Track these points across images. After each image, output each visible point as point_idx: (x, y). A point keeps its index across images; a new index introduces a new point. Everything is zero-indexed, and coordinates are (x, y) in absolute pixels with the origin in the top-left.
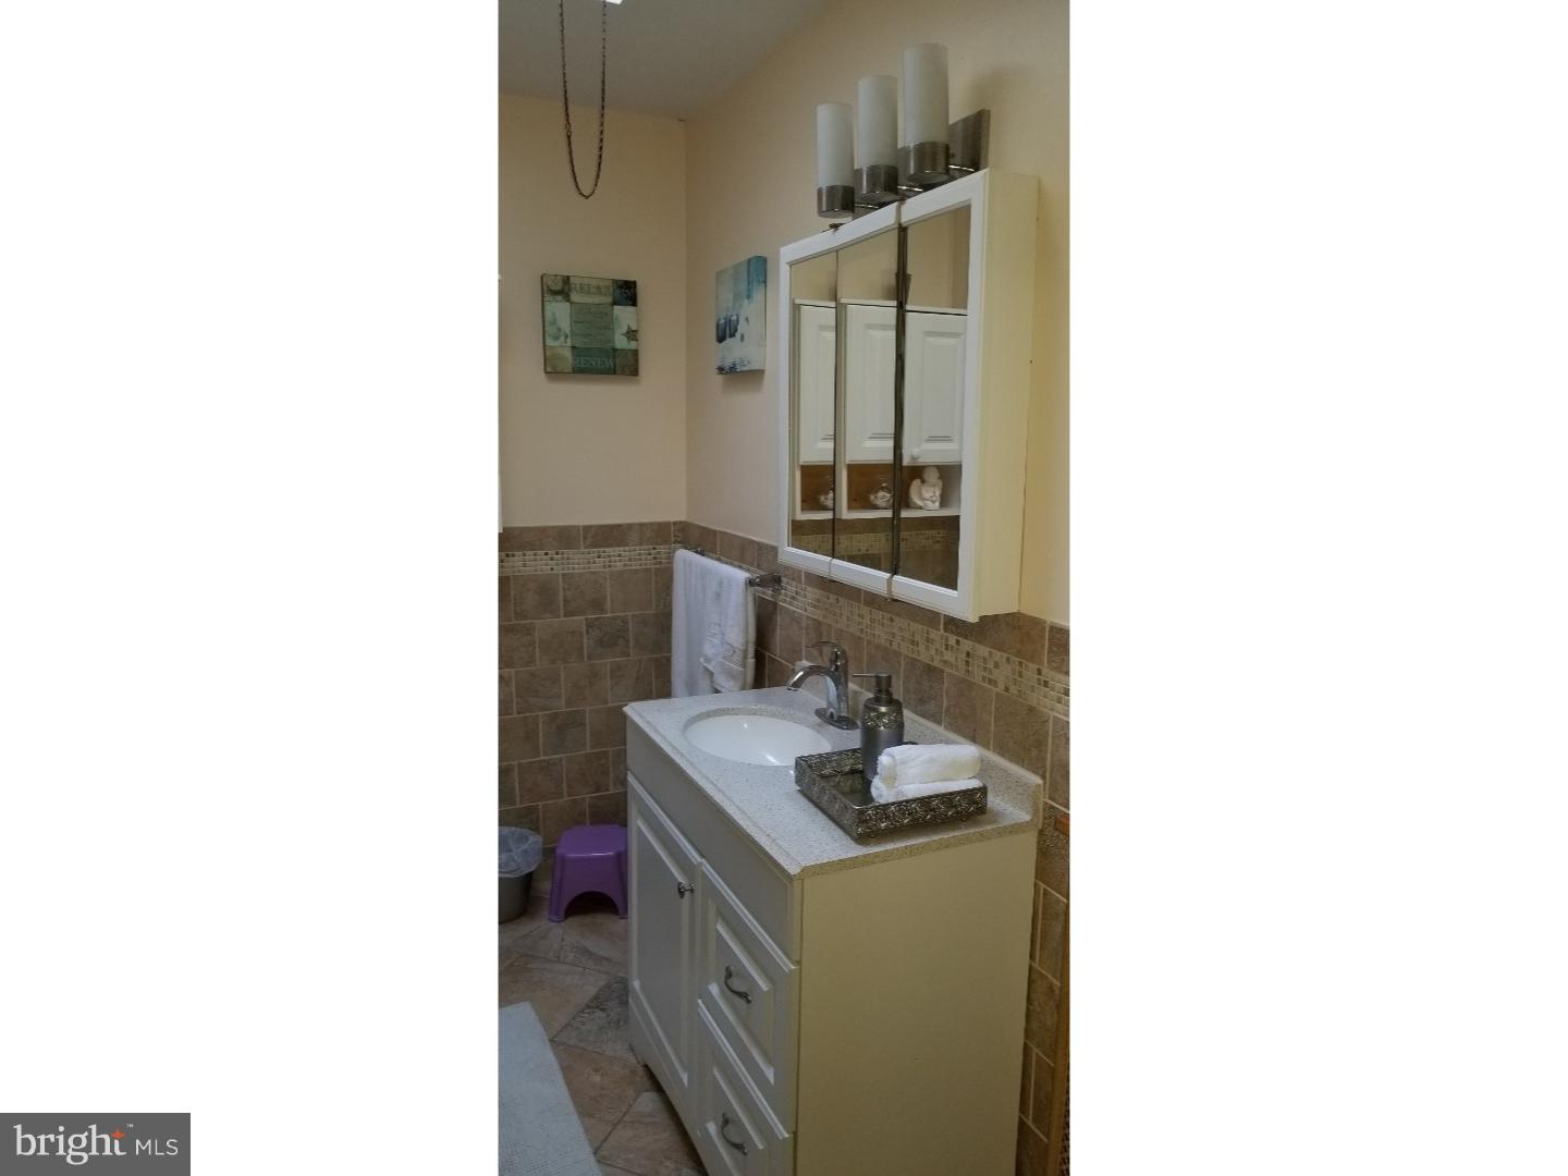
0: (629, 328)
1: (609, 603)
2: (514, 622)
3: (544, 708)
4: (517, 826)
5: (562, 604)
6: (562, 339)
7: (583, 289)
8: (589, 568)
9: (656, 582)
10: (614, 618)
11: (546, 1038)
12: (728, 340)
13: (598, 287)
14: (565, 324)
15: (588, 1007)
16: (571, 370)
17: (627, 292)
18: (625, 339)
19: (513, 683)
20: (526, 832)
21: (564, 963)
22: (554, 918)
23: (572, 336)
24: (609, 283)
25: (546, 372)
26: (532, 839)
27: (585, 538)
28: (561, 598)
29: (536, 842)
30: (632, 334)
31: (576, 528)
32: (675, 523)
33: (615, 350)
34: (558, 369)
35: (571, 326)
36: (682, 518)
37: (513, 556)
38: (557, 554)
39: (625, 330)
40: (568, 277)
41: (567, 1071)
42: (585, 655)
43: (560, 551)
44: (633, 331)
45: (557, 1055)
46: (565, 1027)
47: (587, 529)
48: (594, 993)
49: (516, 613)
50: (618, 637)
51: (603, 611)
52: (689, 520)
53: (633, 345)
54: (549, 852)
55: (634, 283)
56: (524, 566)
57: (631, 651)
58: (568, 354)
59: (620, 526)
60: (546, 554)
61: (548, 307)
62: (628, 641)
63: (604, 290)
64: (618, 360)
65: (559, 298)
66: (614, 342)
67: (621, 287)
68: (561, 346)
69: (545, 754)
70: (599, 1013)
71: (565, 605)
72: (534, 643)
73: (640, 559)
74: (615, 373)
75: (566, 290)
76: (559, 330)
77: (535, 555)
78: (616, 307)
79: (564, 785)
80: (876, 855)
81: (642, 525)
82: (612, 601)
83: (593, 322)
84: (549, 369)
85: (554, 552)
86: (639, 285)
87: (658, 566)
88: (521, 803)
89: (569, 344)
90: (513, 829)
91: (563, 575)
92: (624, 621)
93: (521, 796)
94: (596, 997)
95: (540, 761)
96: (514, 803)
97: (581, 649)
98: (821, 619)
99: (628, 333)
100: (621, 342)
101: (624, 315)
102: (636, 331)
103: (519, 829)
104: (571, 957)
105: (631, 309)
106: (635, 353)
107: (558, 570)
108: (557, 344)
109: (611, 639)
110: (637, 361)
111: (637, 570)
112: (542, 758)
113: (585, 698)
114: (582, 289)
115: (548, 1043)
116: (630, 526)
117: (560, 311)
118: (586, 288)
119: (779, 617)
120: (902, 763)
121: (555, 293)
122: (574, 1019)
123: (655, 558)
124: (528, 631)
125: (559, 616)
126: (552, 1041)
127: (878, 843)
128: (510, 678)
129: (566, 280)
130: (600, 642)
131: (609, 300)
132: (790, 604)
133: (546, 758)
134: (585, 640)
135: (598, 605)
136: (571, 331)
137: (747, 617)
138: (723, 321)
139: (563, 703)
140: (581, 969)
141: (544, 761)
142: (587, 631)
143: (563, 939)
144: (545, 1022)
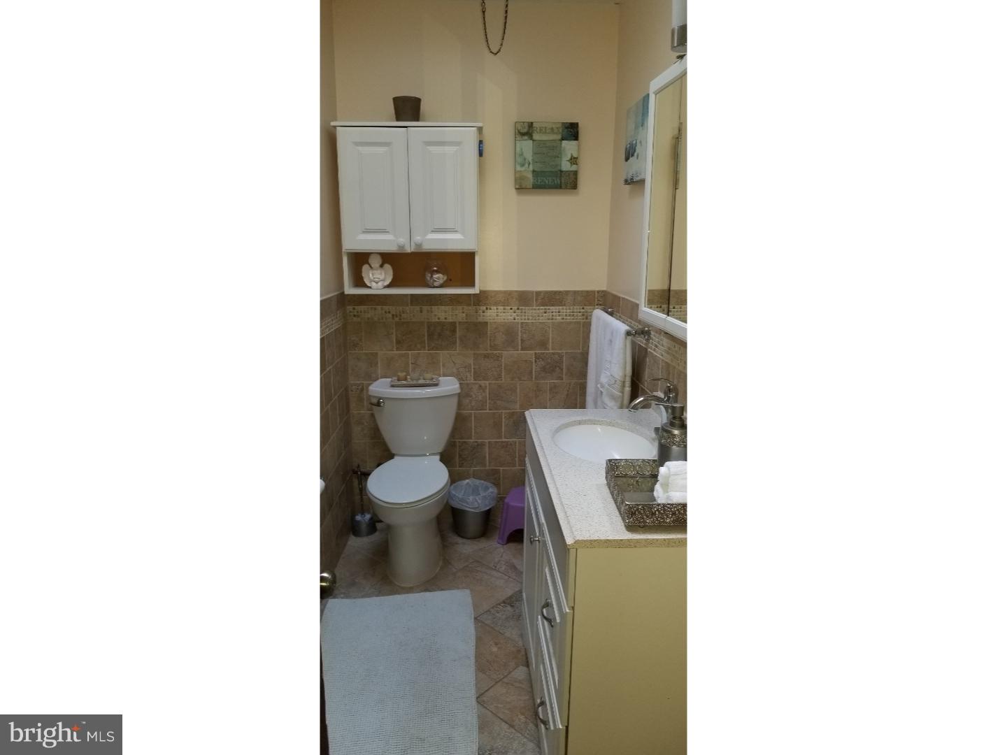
0: (572, 156)
1: (551, 344)
2: (489, 352)
3: (506, 409)
4: (485, 480)
5: (520, 341)
6: (527, 165)
7: (543, 131)
8: (539, 319)
9: (583, 332)
10: (553, 354)
11: (473, 616)
12: (631, 158)
13: (552, 129)
14: (529, 155)
15: (504, 602)
16: (531, 186)
17: (572, 131)
18: (569, 163)
19: (487, 391)
20: (489, 484)
21: (498, 571)
22: (500, 541)
23: (533, 164)
24: (560, 125)
25: (516, 189)
26: (491, 490)
27: (536, 300)
28: (520, 338)
29: (492, 493)
30: (574, 160)
31: (532, 292)
32: (598, 292)
33: (561, 171)
34: (524, 186)
35: (533, 156)
36: (605, 289)
37: (490, 309)
38: (518, 309)
39: (569, 157)
40: (532, 123)
41: (479, 640)
42: (534, 377)
43: (520, 307)
44: (575, 158)
45: (476, 628)
46: (486, 612)
47: (538, 293)
48: (510, 594)
49: (491, 346)
50: (556, 367)
51: (546, 348)
52: (609, 290)
53: (574, 168)
54: (501, 499)
55: (577, 124)
56: (497, 315)
57: (564, 376)
58: (530, 176)
59: (560, 292)
60: (511, 309)
61: (518, 145)
62: (562, 370)
63: (556, 131)
64: (563, 179)
65: (526, 137)
66: (561, 166)
67: (567, 128)
68: (526, 170)
69: (505, 437)
70: (509, 608)
71: (522, 343)
72: (501, 365)
73: (573, 315)
74: (561, 188)
75: (531, 131)
76: (525, 159)
77: (504, 309)
78: (564, 142)
79: (517, 459)
80: (638, 541)
81: (575, 292)
82: (553, 343)
83: (548, 152)
84: (517, 187)
85: (516, 308)
86: (580, 125)
87: (584, 320)
88: (489, 466)
89: (531, 168)
90: (483, 481)
91: (522, 323)
92: (561, 356)
93: (490, 463)
94: (511, 597)
95: (502, 442)
96: (485, 466)
97: (531, 372)
98: (669, 362)
99: (571, 159)
100: (566, 166)
101: (569, 147)
102: (577, 158)
103: (486, 483)
104: (504, 568)
105: (574, 142)
106: (576, 173)
107: (518, 320)
108: (523, 169)
109: (551, 367)
110: (576, 179)
111: (571, 323)
112: (504, 440)
113: (532, 405)
114: (541, 130)
115: (473, 620)
116: (567, 292)
117: (527, 146)
118: (544, 130)
119: (648, 359)
120: (676, 474)
121: (523, 134)
122: (493, 608)
123: (583, 315)
124: (498, 358)
125: (518, 350)
126: (475, 618)
127: (644, 533)
128: (486, 387)
129: (531, 125)
130: (544, 369)
131: (559, 137)
132: (654, 350)
133: (506, 440)
134: (534, 366)
135: (543, 344)
136: (533, 160)
137: (625, 357)
138: (628, 146)
139: (518, 407)
140: (507, 577)
141: (505, 442)
142: (536, 361)
143: (502, 556)
144: (476, 606)
